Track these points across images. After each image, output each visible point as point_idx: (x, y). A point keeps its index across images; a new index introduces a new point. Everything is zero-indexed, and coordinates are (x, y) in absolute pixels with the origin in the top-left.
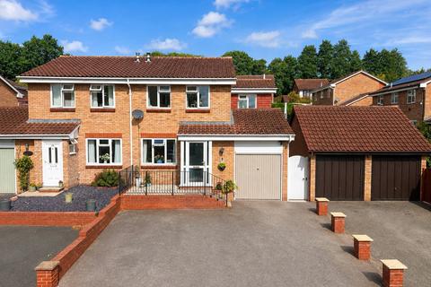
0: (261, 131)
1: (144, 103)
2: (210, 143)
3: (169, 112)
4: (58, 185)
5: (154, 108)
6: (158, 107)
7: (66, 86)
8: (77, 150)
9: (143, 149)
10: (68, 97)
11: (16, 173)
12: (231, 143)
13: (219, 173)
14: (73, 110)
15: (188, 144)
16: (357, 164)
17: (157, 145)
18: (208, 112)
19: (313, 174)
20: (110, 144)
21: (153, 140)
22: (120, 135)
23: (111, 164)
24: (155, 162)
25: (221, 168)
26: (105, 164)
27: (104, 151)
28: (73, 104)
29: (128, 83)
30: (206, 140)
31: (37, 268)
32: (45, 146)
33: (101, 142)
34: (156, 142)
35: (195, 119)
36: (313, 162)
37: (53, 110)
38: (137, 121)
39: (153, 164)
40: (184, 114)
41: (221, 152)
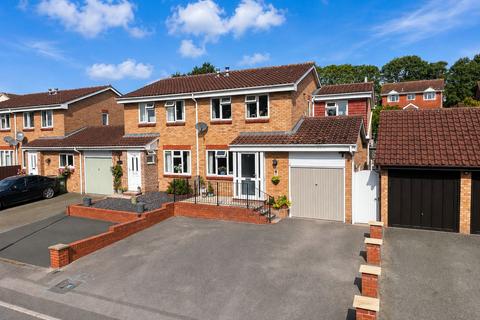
0: (319, 140)
1: (208, 116)
2: (262, 154)
3: (230, 123)
4: (136, 190)
5: (217, 120)
6: (221, 119)
7: (149, 104)
8: (157, 161)
9: (208, 160)
10: (151, 114)
11: (112, 178)
12: (285, 155)
13: (273, 187)
14: (154, 125)
15: (240, 155)
16: (449, 183)
17: (219, 156)
18: (267, 121)
19: (385, 193)
20: (181, 156)
21: (216, 151)
22: (188, 147)
23: (183, 174)
24: (219, 173)
25: (276, 182)
26: (179, 174)
27: (177, 162)
28: (154, 120)
29: (193, 97)
30: (258, 150)
31: (51, 247)
32: (130, 156)
33: (176, 153)
34: (219, 153)
35: (254, 129)
36: (385, 180)
37: (140, 126)
38: (203, 133)
39: (216, 175)
40: (244, 125)
41: (275, 165)
